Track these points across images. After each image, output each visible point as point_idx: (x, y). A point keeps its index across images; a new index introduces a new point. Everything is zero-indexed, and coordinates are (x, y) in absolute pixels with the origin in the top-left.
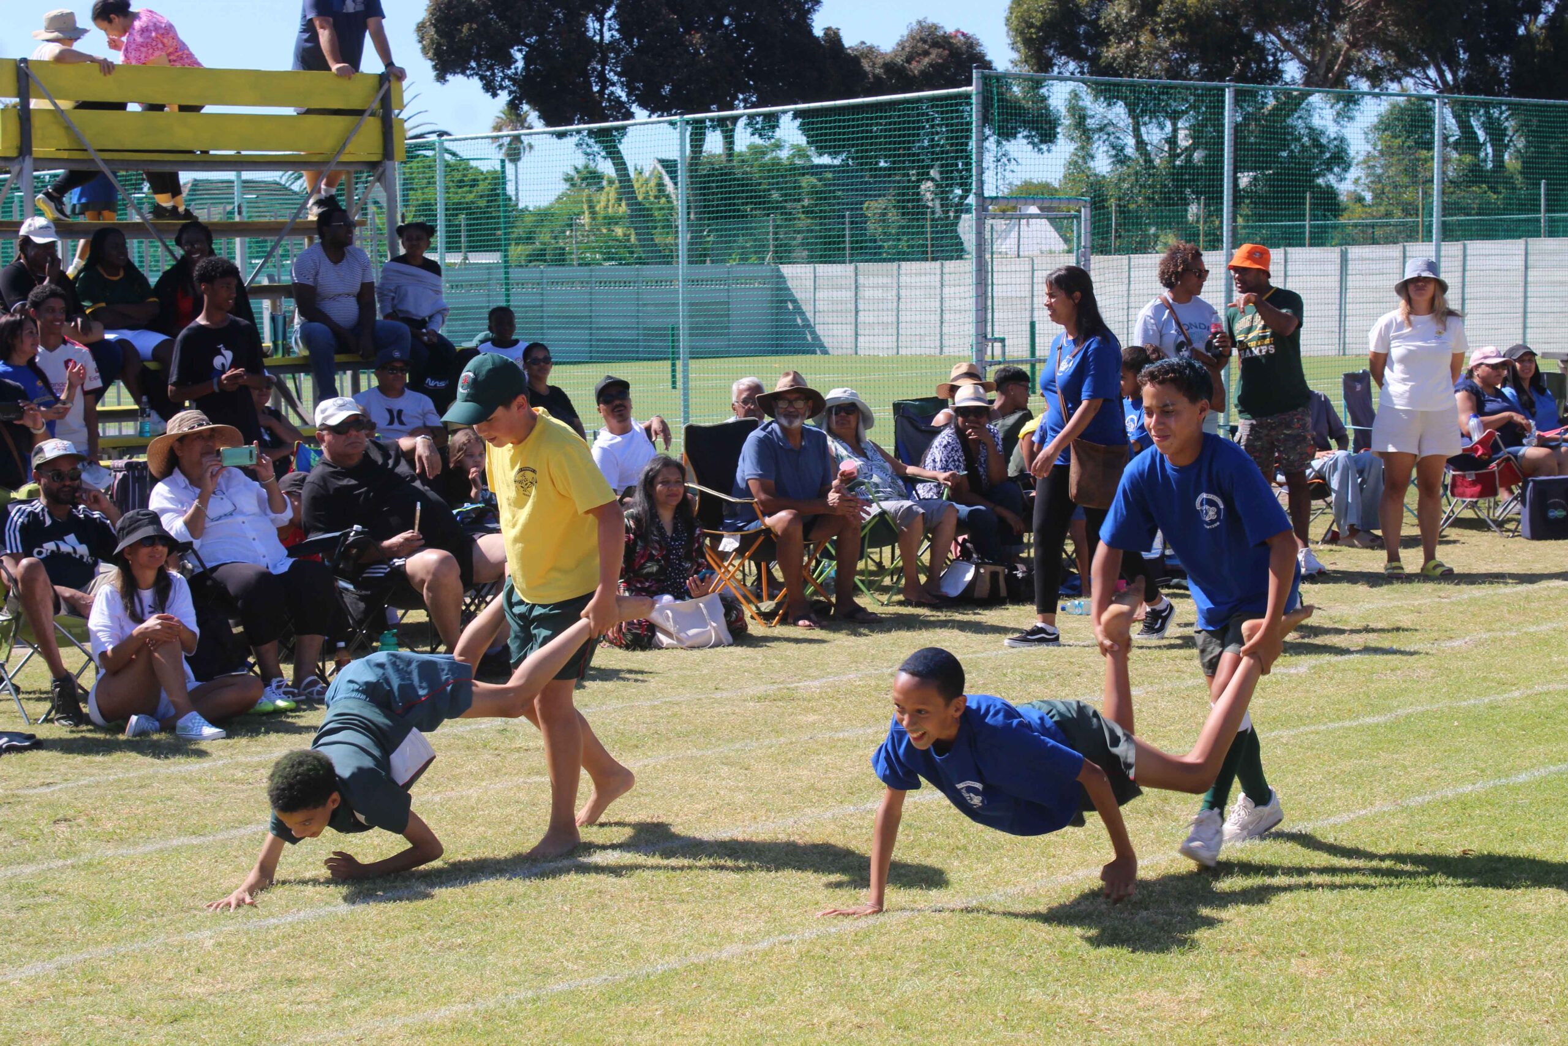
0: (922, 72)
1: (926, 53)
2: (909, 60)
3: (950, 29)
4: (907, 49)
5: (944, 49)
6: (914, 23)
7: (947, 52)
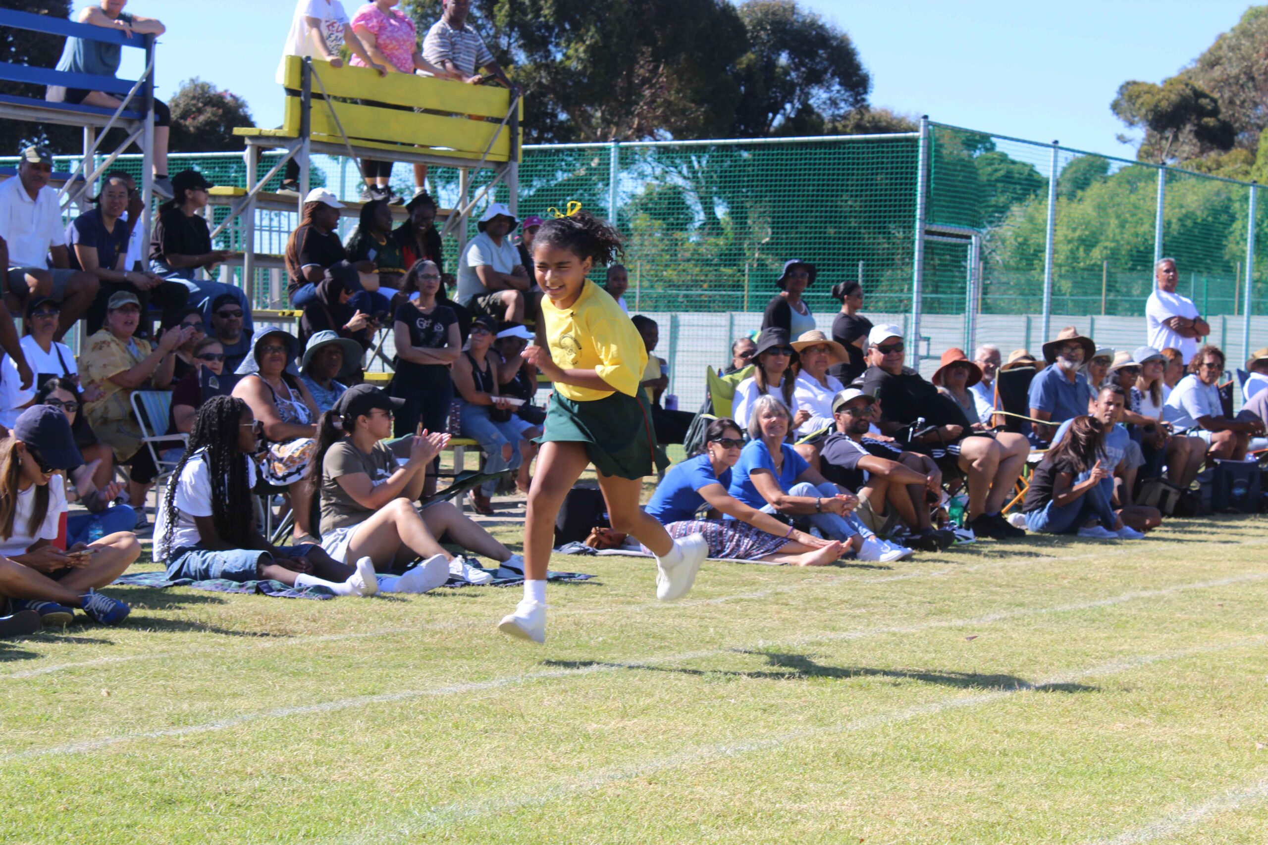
0: (197, 128)
1: (200, 111)
2: (185, 115)
3: (220, 89)
4: (182, 106)
5: (219, 108)
6: (187, 81)
7: (221, 111)
